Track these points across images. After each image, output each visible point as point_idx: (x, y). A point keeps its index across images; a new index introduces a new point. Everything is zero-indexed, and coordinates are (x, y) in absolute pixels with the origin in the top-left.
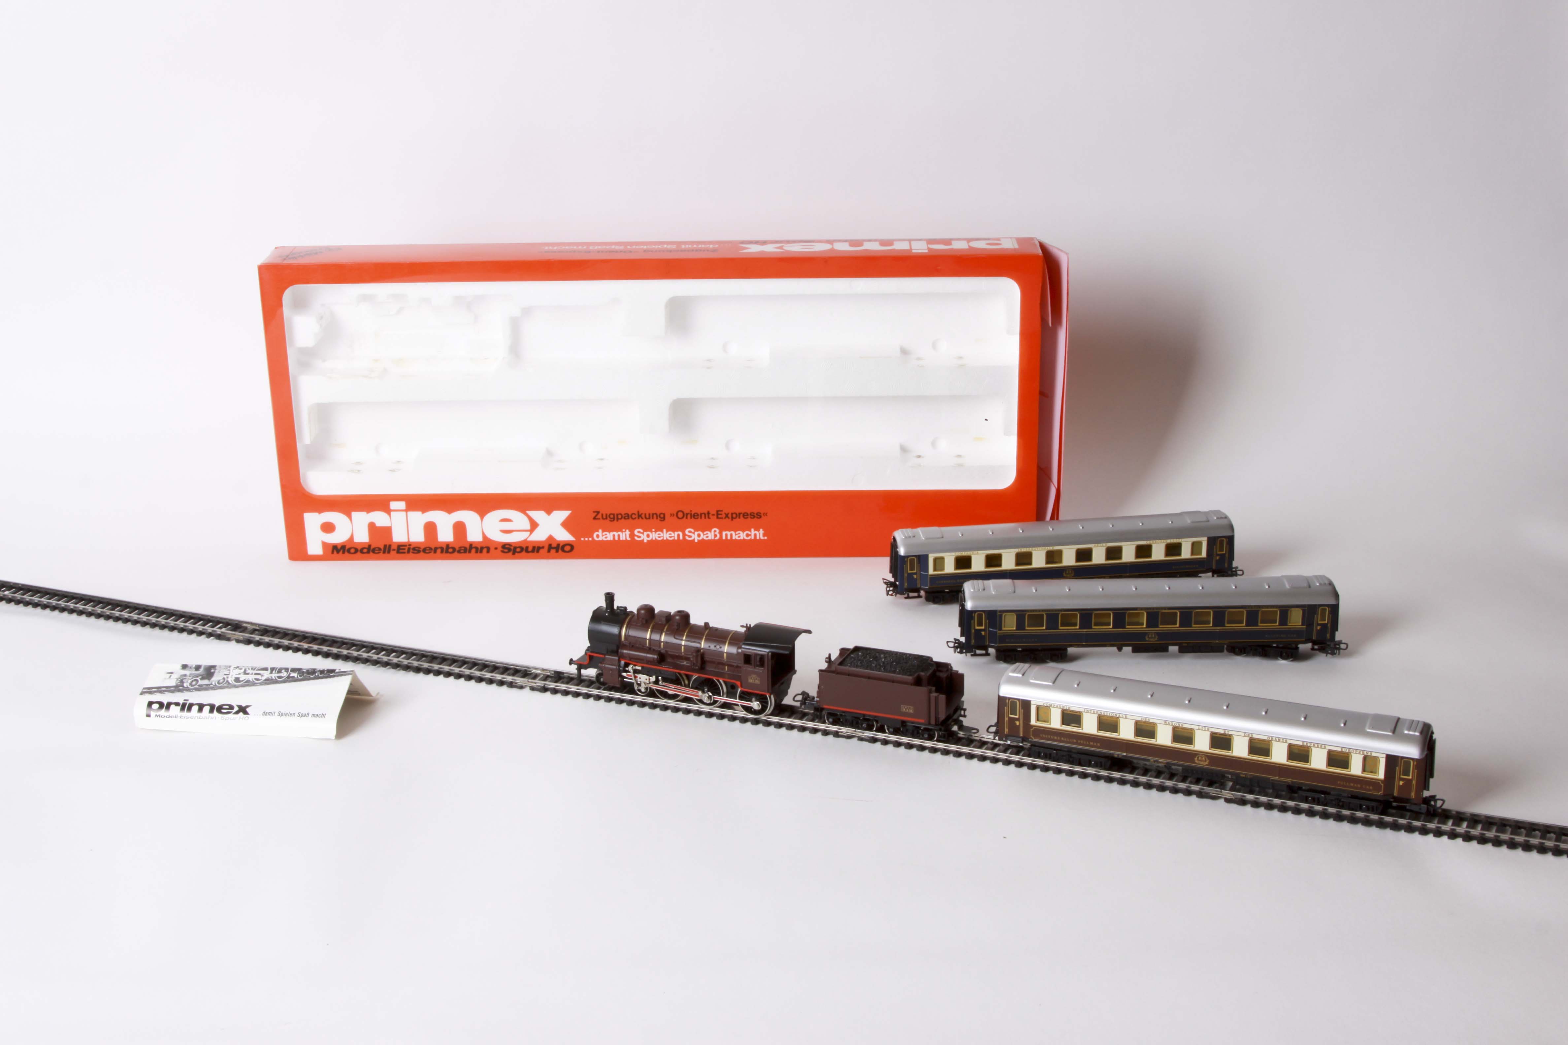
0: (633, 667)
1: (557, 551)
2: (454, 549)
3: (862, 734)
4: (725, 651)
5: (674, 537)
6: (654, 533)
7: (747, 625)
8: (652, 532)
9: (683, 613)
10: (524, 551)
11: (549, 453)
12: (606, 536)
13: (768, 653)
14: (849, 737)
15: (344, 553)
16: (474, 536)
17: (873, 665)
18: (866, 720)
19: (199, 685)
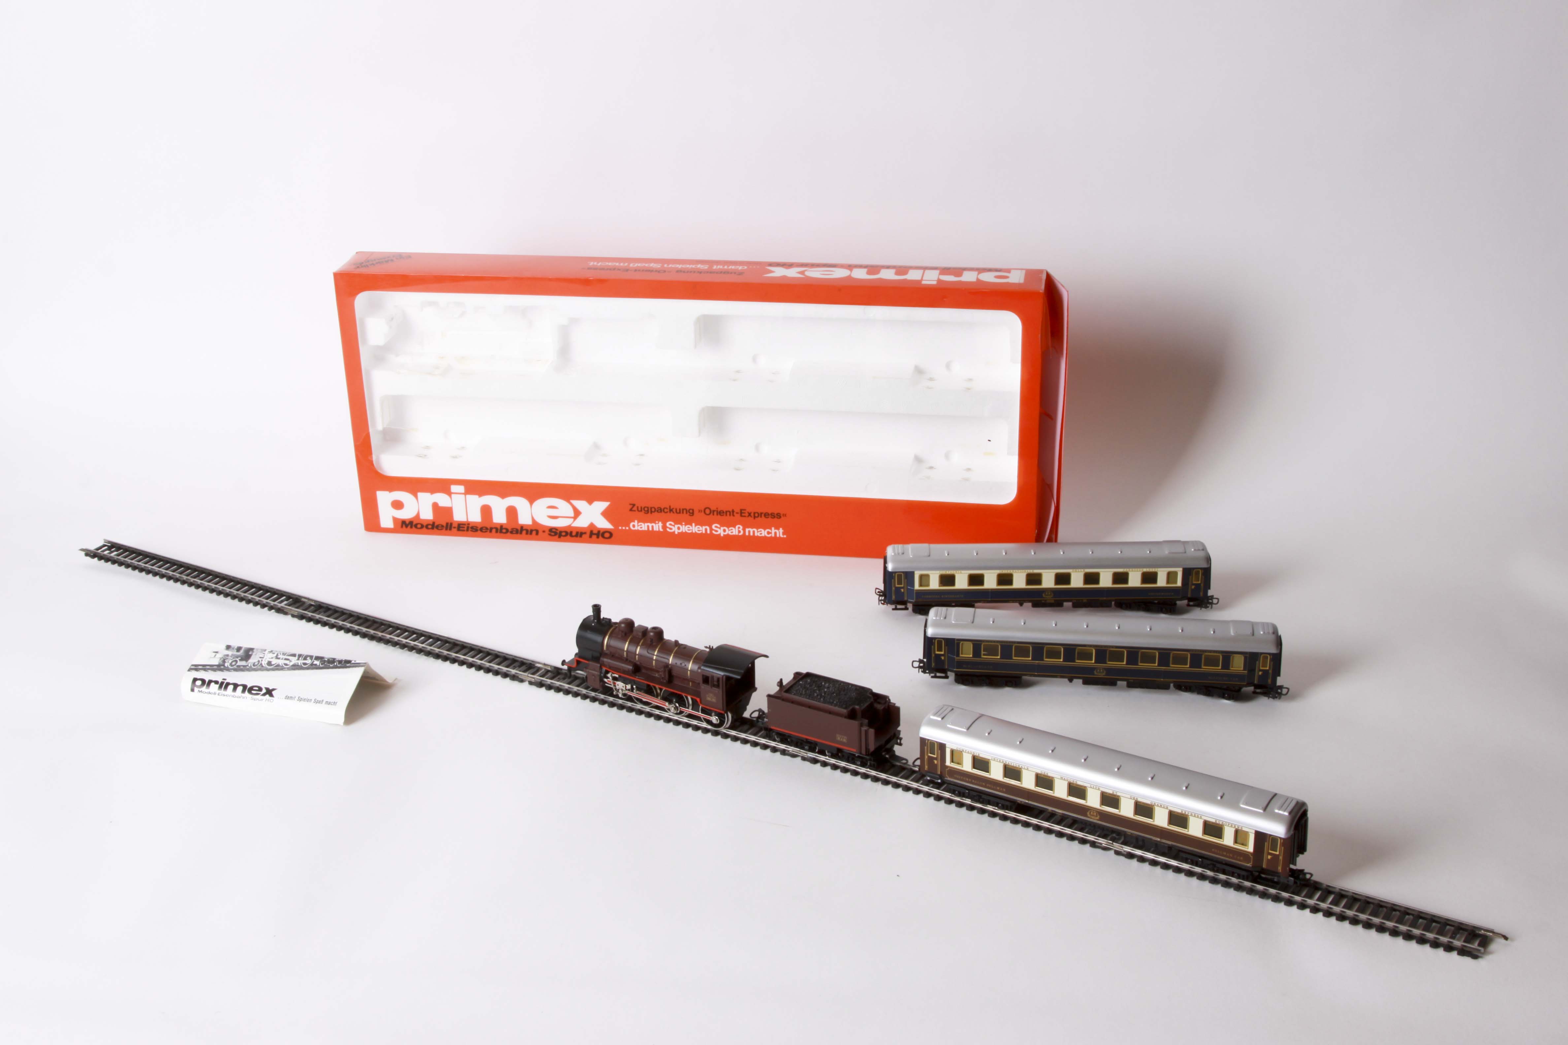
0: (612, 675)
1: (598, 537)
2: (507, 531)
3: (806, 755)
4: (689, 669)
5: (702, 530)
6: (684, 526)
7: (710, 646)
8: (682, 525)
9: (657, 630)
10: (569, 536)
11: (596, 446)
12: (641, 526)
13: (723, 676)
14: (794, 756)
15: (411, 527)
16: (524, 519)
17: (815, 695)
18: (808, 742)
19: (237, 666)
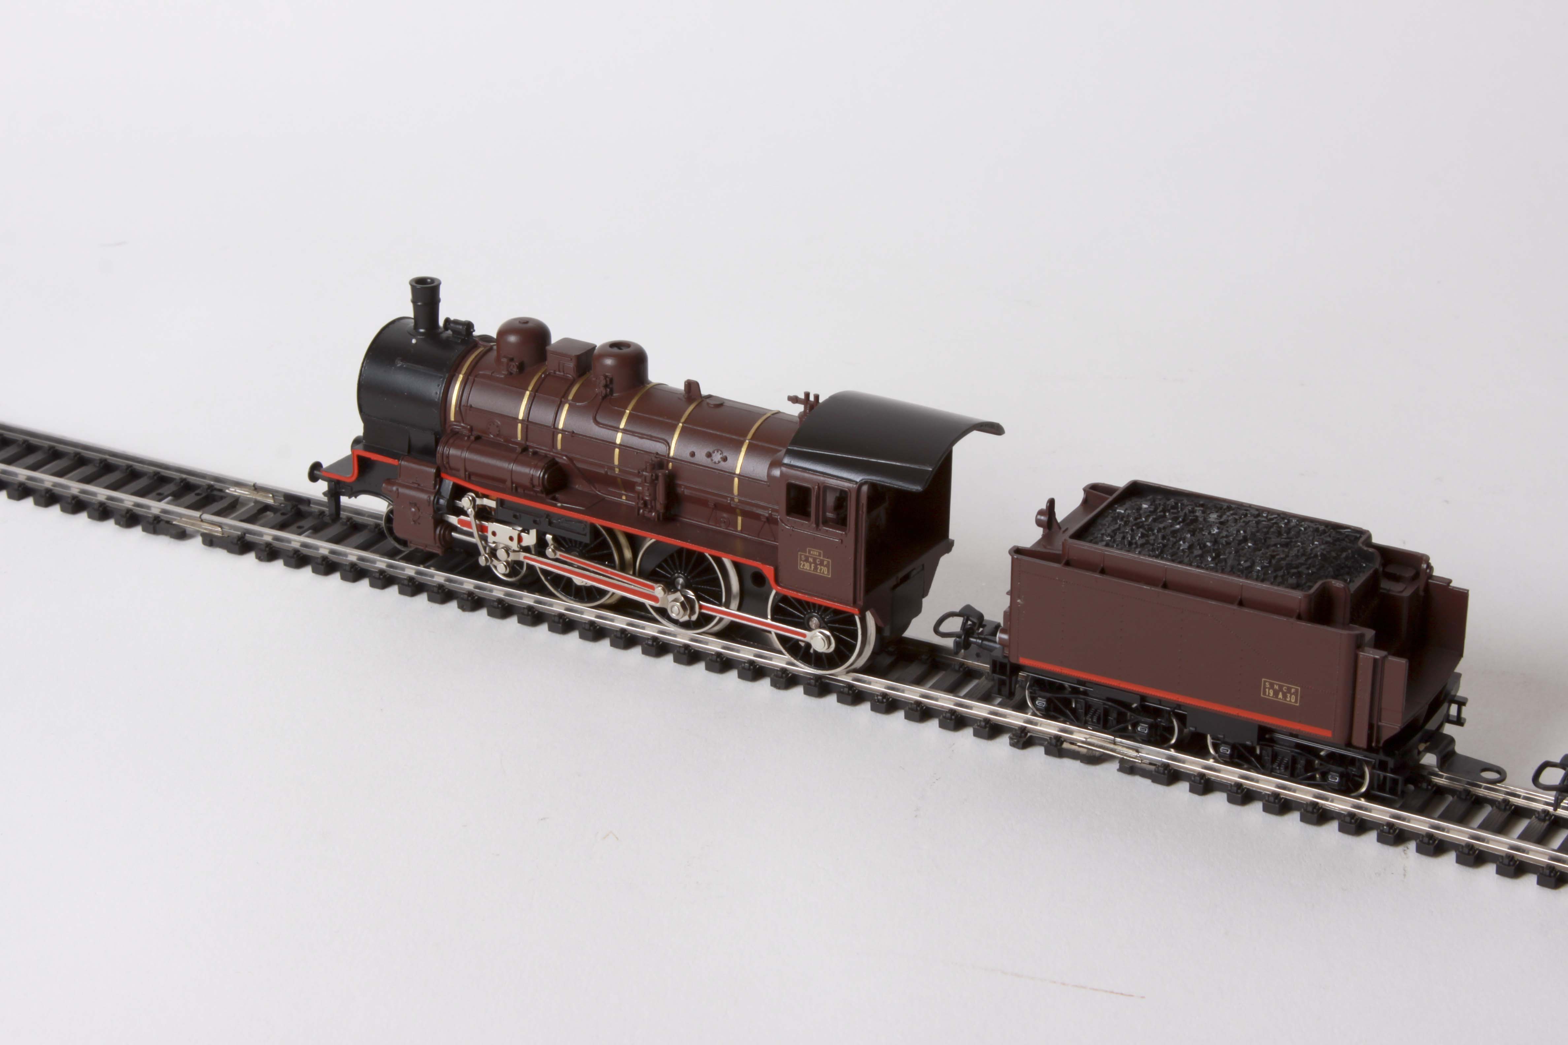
0: (474, 500)
3: (1134, 754)
4: (738, 471)
7: (807, 395)
14: (1093, 759)
17: (1183, 545)
18: (1147, 709)
